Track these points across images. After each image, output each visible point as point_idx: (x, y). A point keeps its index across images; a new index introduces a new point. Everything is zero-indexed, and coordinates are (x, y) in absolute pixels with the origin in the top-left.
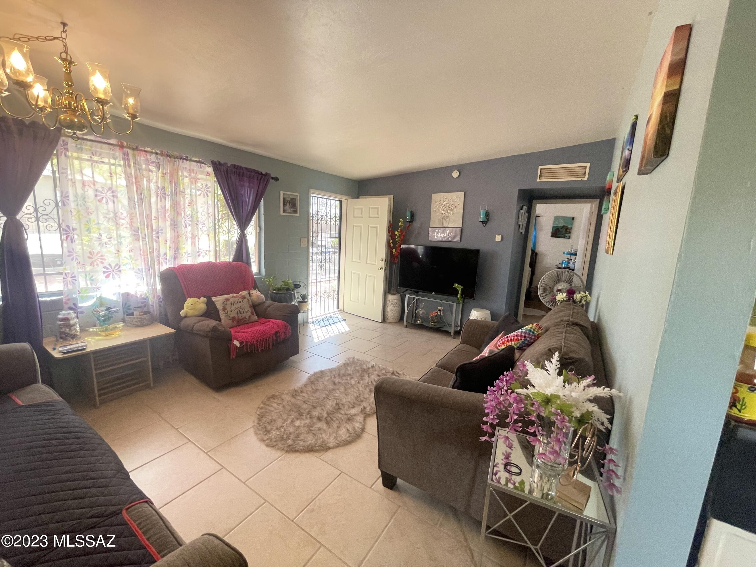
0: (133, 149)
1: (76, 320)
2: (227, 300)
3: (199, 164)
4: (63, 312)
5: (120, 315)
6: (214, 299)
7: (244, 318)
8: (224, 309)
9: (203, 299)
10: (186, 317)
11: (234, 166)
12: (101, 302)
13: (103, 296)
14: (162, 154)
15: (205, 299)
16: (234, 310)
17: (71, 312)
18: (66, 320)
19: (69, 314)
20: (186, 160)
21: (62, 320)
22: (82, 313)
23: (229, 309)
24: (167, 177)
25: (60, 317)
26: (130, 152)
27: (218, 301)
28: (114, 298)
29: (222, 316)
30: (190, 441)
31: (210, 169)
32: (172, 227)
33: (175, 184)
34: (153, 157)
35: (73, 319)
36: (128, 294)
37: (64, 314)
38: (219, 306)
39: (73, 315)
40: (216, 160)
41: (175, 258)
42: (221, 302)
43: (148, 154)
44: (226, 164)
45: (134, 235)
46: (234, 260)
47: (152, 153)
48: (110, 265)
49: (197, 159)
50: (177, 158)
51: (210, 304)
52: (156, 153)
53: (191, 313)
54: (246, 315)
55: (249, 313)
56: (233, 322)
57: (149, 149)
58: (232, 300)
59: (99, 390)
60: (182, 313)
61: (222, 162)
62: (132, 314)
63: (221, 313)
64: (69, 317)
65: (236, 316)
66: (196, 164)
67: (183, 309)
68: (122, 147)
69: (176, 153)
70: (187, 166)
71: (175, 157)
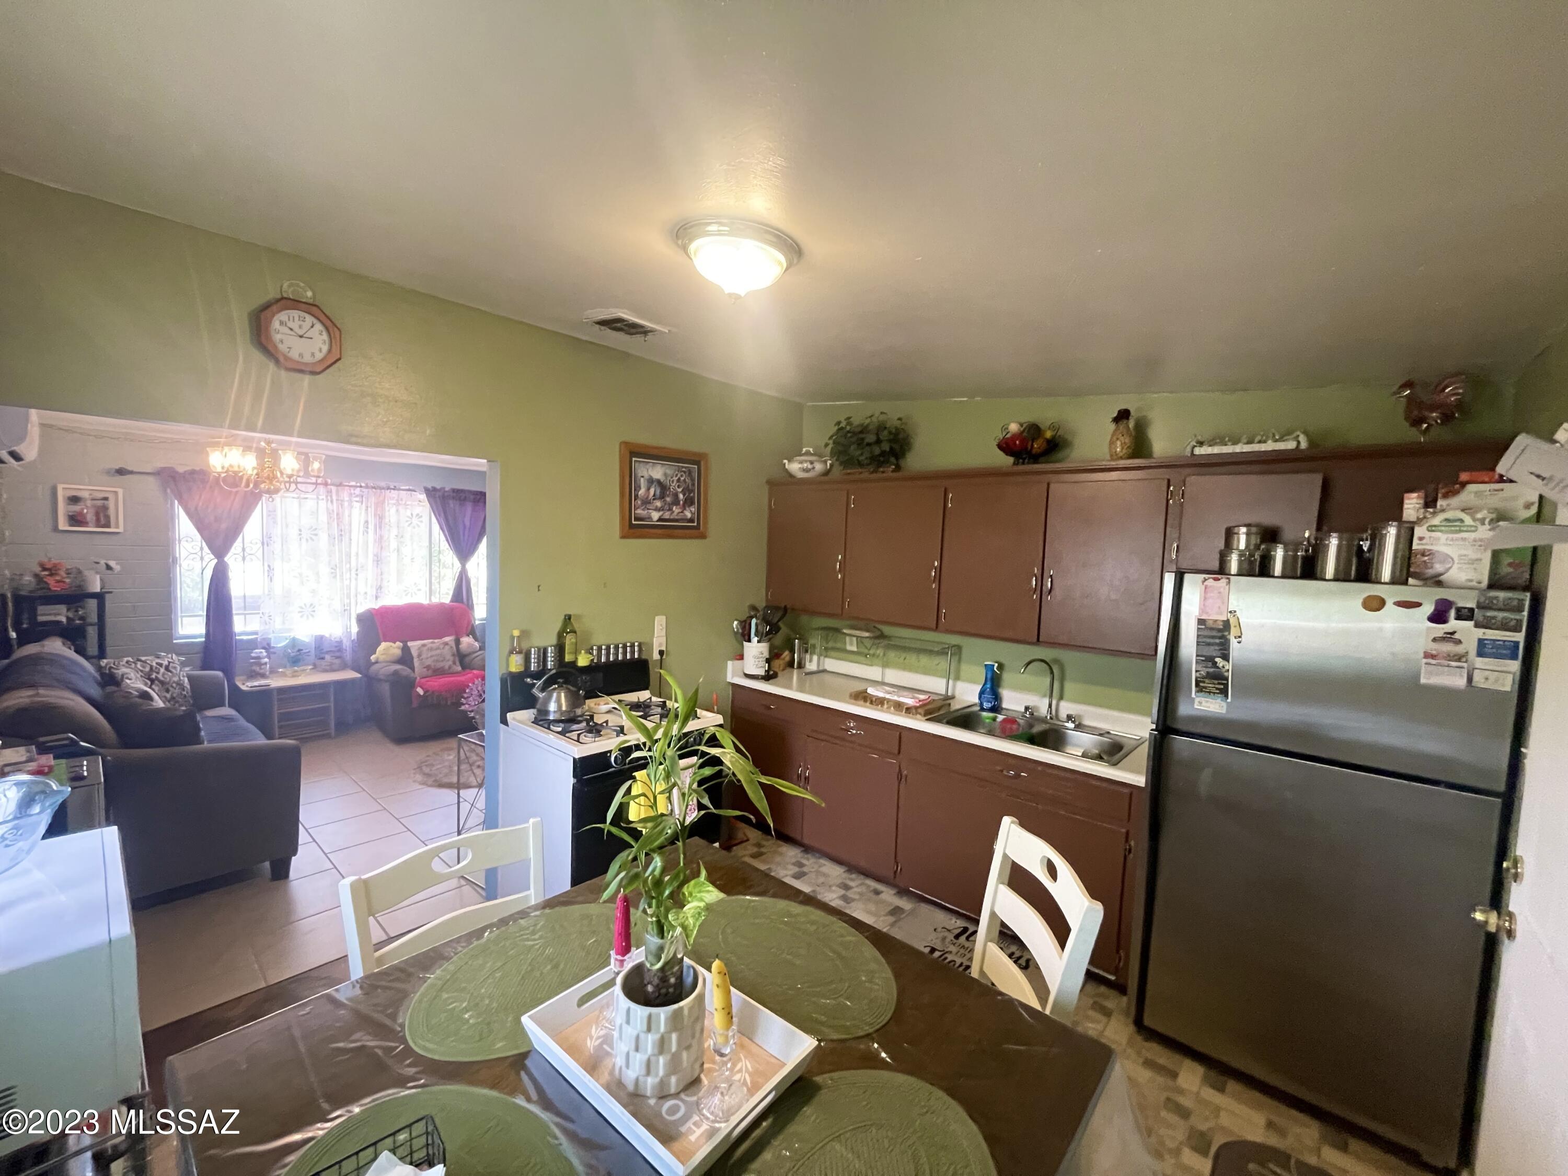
0: (337, 486)
1: (266, 660)
2: (424, 645)
3: (409, 492)
4: (256, 651)
5: (312, 657)
6: (410, 644)
7: (442, 668)
8: (419, 655)
9: (399, 644)
10: (377, 662)
11: (454, 490)
12: (294, 642)
13: (297, 637)
14: (367, 487)
15: (401, 644)
16: (431, 656)
17: (263, 651)
18: (258, 658)
19: (261, 652)
20: (394, 489)
21: (253, 658)
22: (275, 653)
23: (424, 656)
24: (371, 510)
25: (253, 655)
26: (334, 489)
27: (415, 646)
28: (307, 640)
29: (416, 663)
30: (364, 790)
31: (423, 497)
32: (375, 563)
33: (380, 518)
34: (358, 491)
35: (264, 658)
36: (322, 637)
37: (256, 653)
38: (414, 653)
39: (265, 654)
40: (429, 486)
41: (377, 598)
42: (416, 648)
43: (352, 489)
44: (444, 488)
45: (332, 573)
46: (452, 601)
47: (357, 487)
48: (305, 605)
49: (407, 487)
50: (383, 488)
51: (406, 650)
52: (361, 487)
53: (382, 658)
54: (447, 665)
55: (450, 663)
56: (428, 670)
57: (353, 483)
58: (430, 645)
59: (279, 722)
60: (373, 658)
61: (438, 487)
62: (323, 658)
63: (416, 660)
64: (261, 655)
65: (433, 664)
66: (405, 492)
67: (375, 653)
68: (326, 484)
69: (383, 484)
70: (394, 495)
71: (381, 488)
